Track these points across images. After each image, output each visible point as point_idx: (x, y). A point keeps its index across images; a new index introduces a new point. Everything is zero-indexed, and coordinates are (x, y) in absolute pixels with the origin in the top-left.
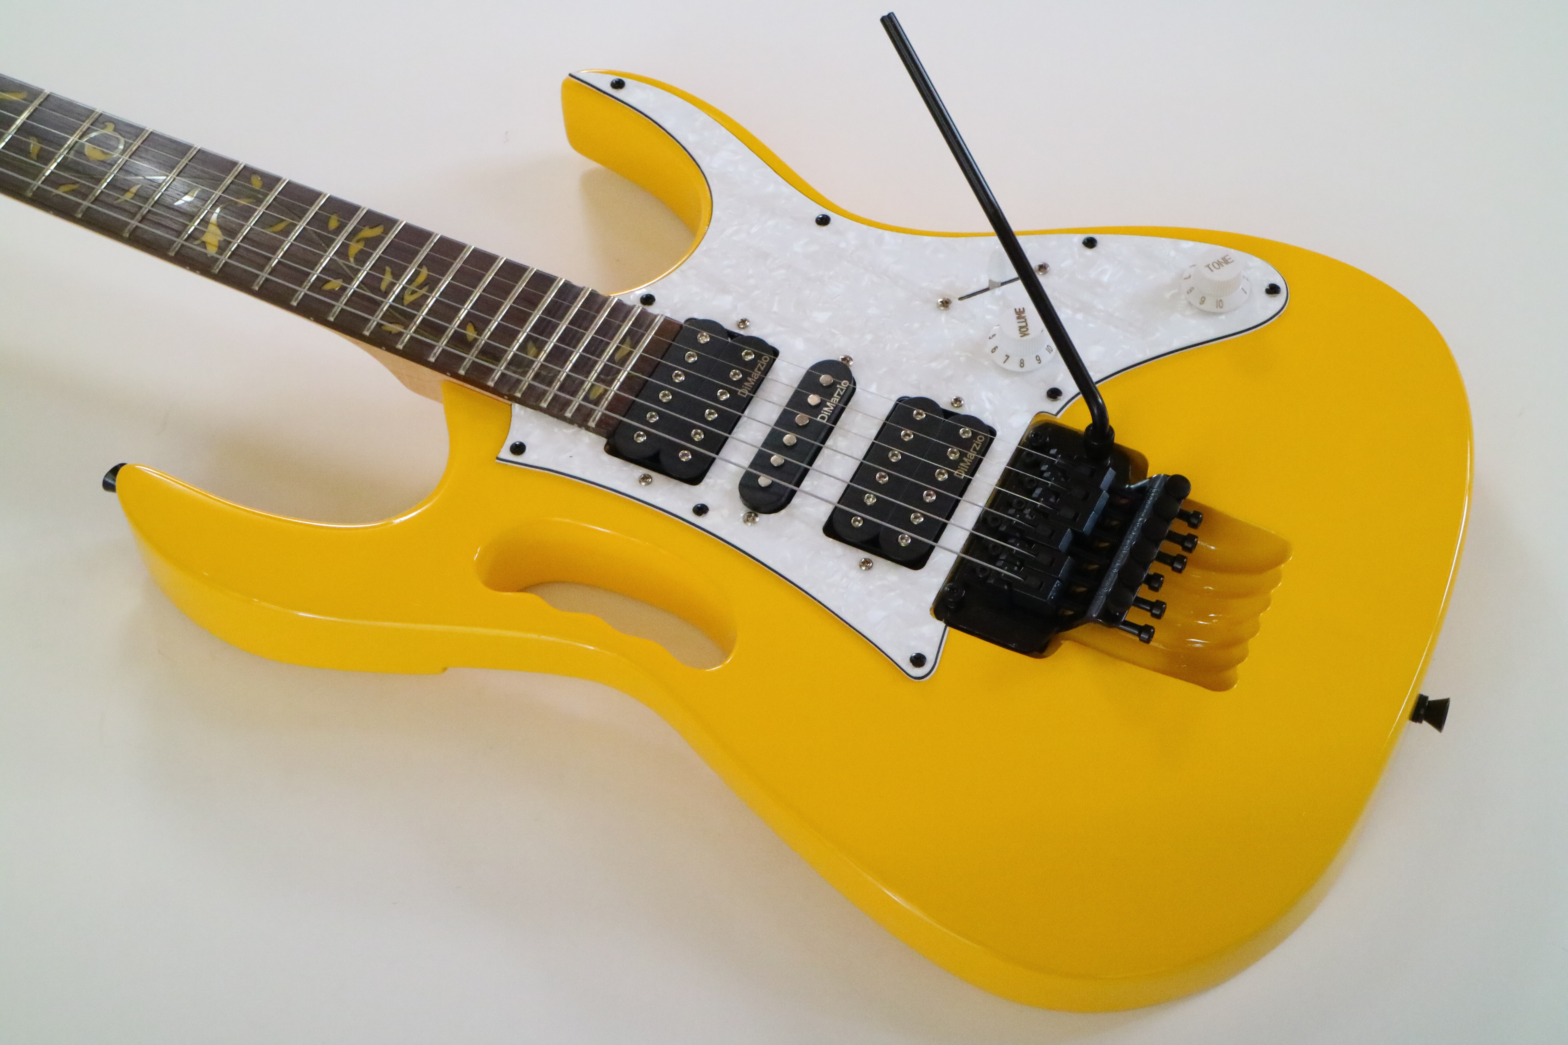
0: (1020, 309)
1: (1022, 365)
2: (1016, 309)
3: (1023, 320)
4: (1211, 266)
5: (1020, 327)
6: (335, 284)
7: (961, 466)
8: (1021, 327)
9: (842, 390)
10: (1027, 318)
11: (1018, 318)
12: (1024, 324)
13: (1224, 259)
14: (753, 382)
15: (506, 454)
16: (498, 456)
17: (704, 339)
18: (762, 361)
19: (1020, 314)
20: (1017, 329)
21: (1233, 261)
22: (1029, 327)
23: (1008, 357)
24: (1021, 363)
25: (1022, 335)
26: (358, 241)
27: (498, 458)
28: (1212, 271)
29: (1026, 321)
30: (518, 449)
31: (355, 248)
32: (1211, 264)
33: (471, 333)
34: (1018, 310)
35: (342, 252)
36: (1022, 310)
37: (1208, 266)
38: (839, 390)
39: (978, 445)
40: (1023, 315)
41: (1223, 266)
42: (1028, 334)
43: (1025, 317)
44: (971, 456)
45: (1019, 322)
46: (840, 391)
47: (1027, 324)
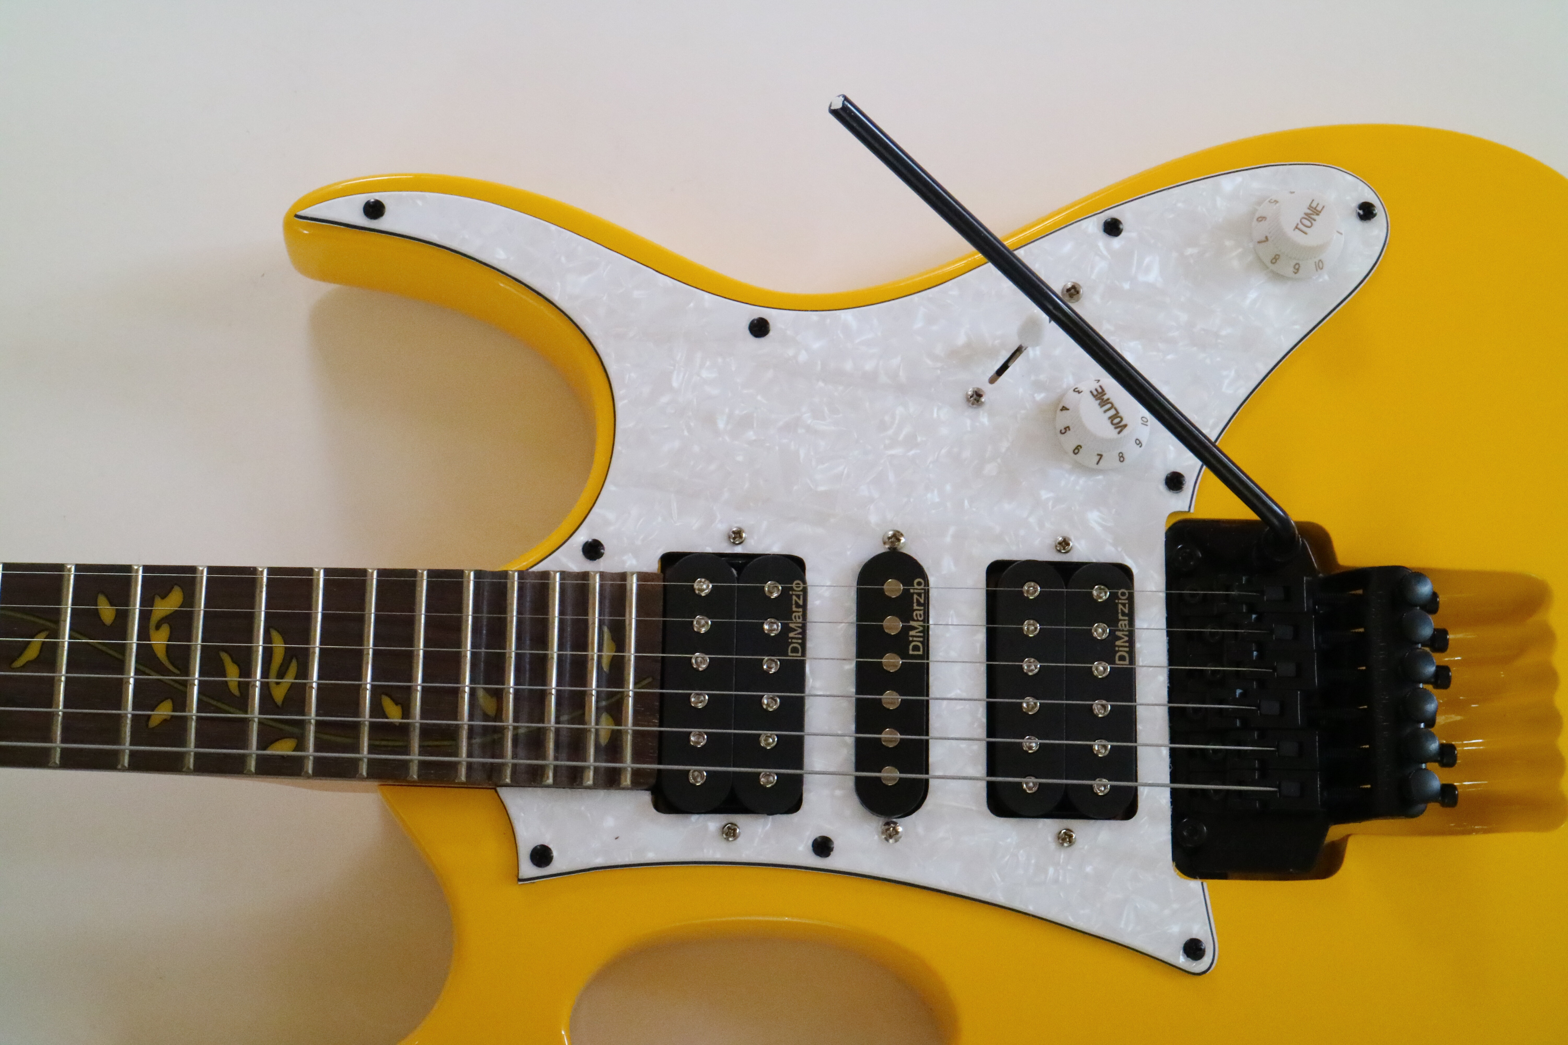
0: (1096, 390)
1: (1122, 459)
2: (1091, 392)
3: (1109, 406)
4: (1301, 226)
5: (1110, 418)
6: (164, 711)
7: (1119, 646)
8: (1112, 418)
9: (919, 595)
10: (1112, 400)
11: (1102, 405)
12: (1112, 412)
13: (1310, 207)
14: (799, 627)
15: (528, 869)
16: (520, 877)
17: (703, 587)
18: (795, 591)
19: (1100, 395)
20: (1109, 422)
21: (1323, 207)
22: (1121, 414)
23: (1101, 456)
24: (1120, 457)
25: (1118, 430)
26: (158, 627)
27: (520, 880)
28: (1306, 233)
29: (1113, 407)
30: (542, 855)
31: (159, 641)
32: (1300, 223)
33: (394, 715)
34: (1095, 393)
35: (146, 655)
36: (1100, 390)
37: (1296, 228)
38: (915, 596)
39: (1124, 605)
40: (1105, 397)
41: (1315, 220)
42: (1125, 426)
43: (1108, 399)
44: (1123, 625)
45: (1105, 411)
46: (918, 597)
47: (1116, 410)
